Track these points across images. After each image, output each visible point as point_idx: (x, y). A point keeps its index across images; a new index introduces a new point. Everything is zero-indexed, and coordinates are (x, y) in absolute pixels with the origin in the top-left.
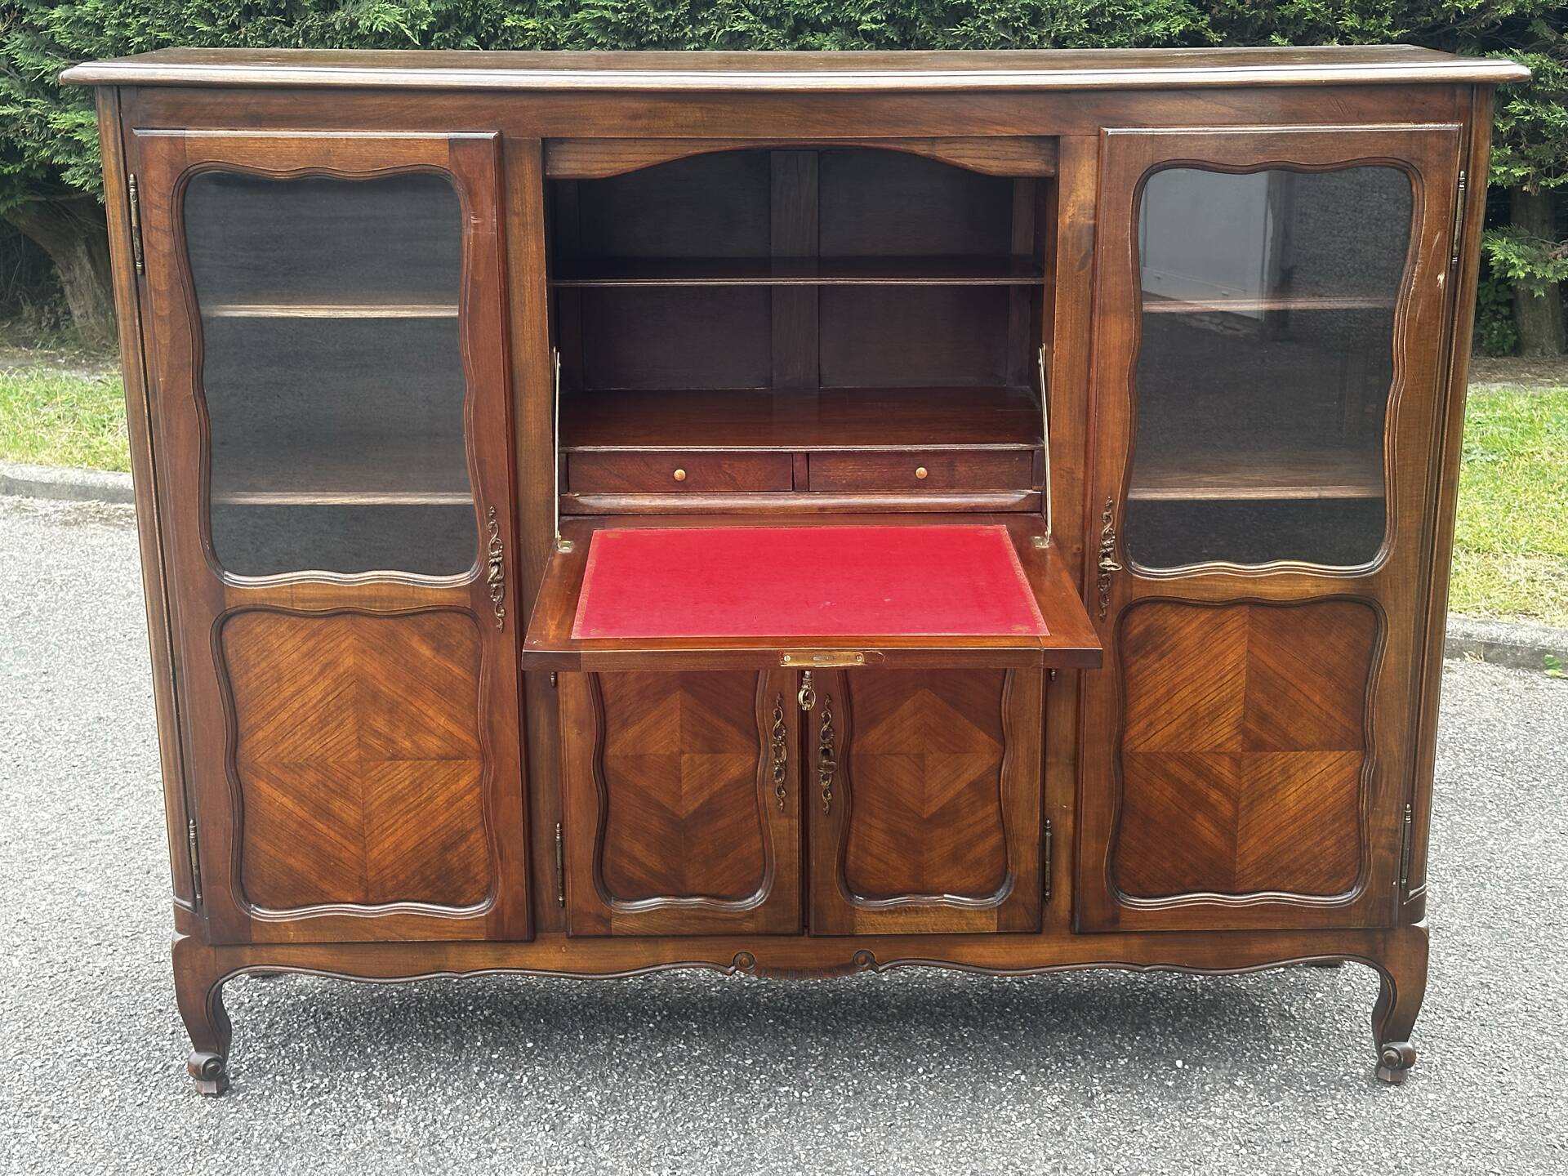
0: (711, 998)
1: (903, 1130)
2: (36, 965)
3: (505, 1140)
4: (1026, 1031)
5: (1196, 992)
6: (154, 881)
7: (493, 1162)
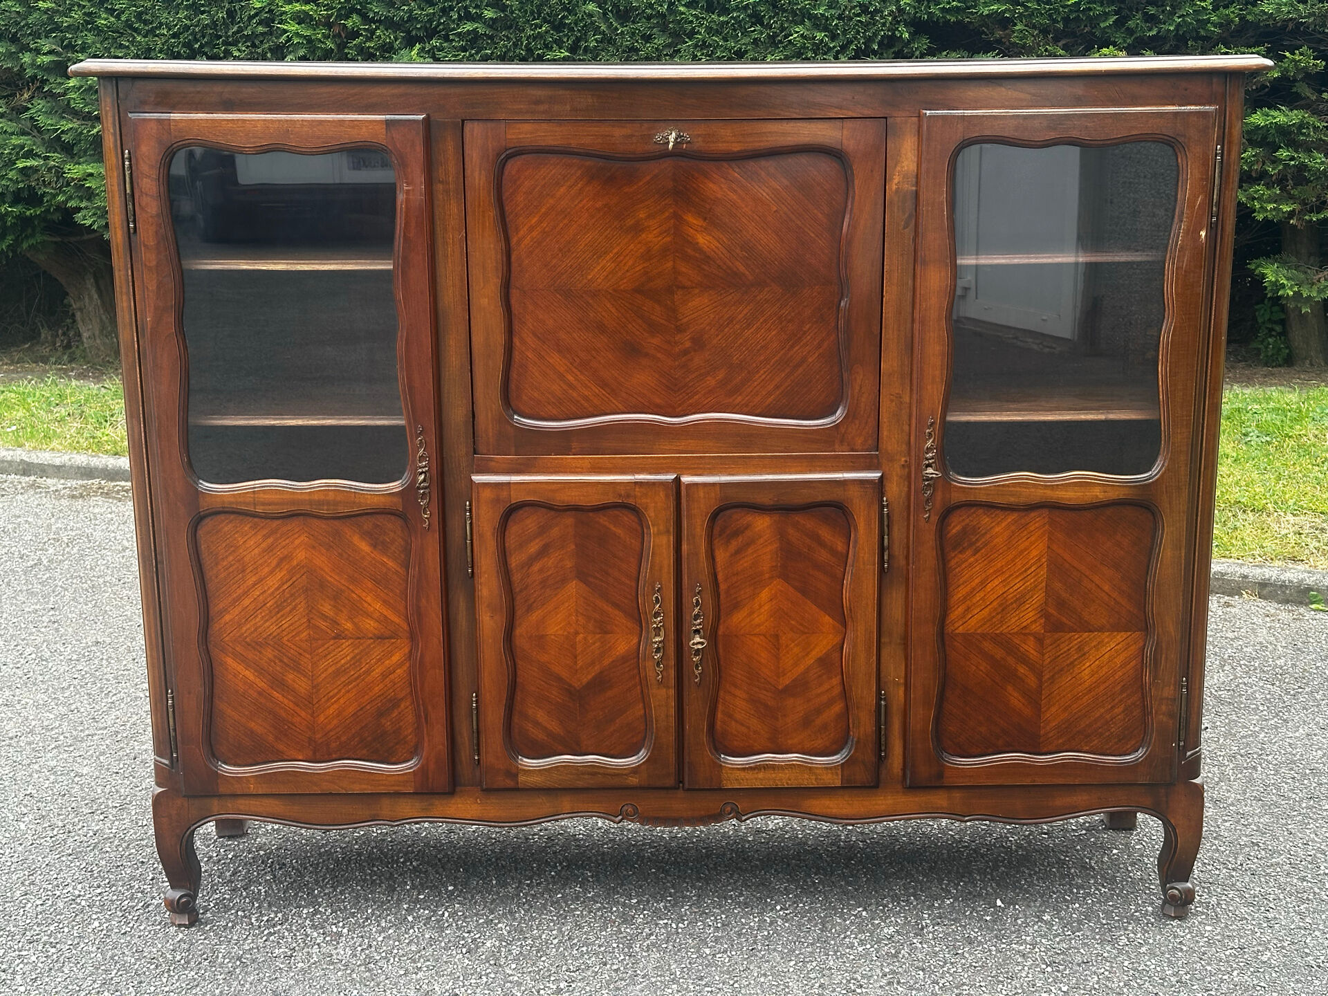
0: (603, 853)
1: (763, 953)
2: (39, 828)
3: (428, 960)
4: (868, 878)
5: (1011, 849)
6: (139, 765)
7: (418, 977)
